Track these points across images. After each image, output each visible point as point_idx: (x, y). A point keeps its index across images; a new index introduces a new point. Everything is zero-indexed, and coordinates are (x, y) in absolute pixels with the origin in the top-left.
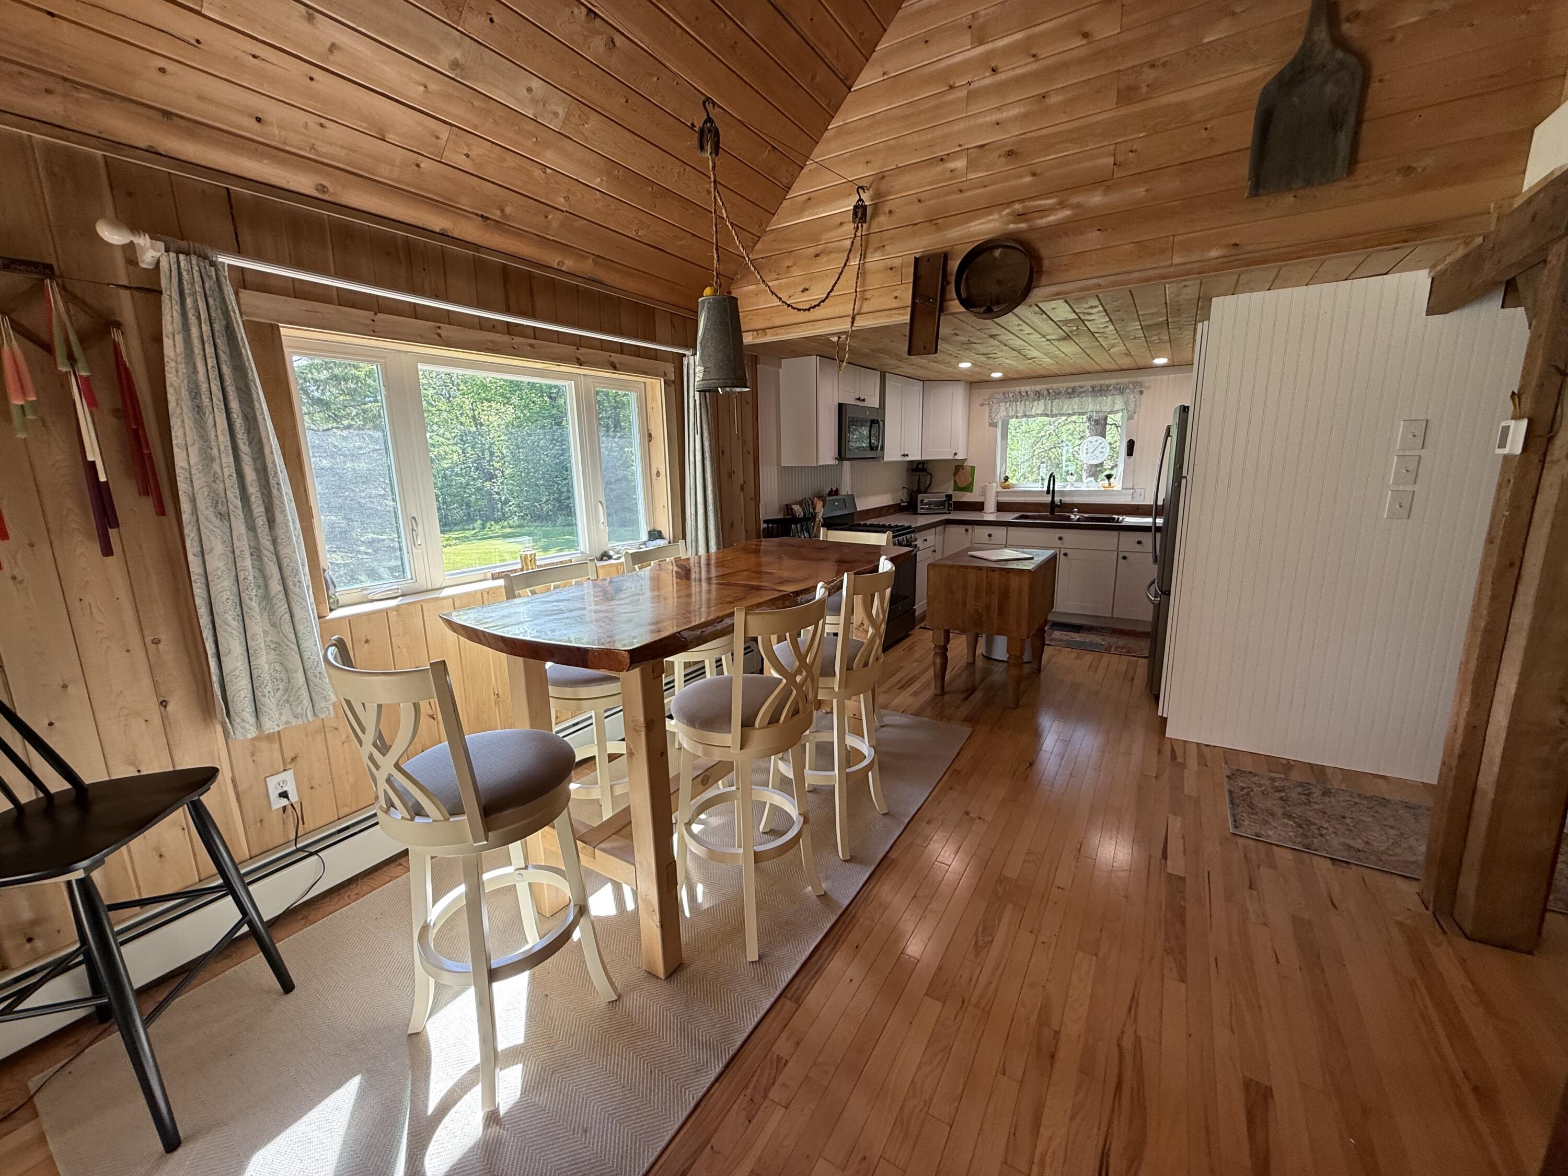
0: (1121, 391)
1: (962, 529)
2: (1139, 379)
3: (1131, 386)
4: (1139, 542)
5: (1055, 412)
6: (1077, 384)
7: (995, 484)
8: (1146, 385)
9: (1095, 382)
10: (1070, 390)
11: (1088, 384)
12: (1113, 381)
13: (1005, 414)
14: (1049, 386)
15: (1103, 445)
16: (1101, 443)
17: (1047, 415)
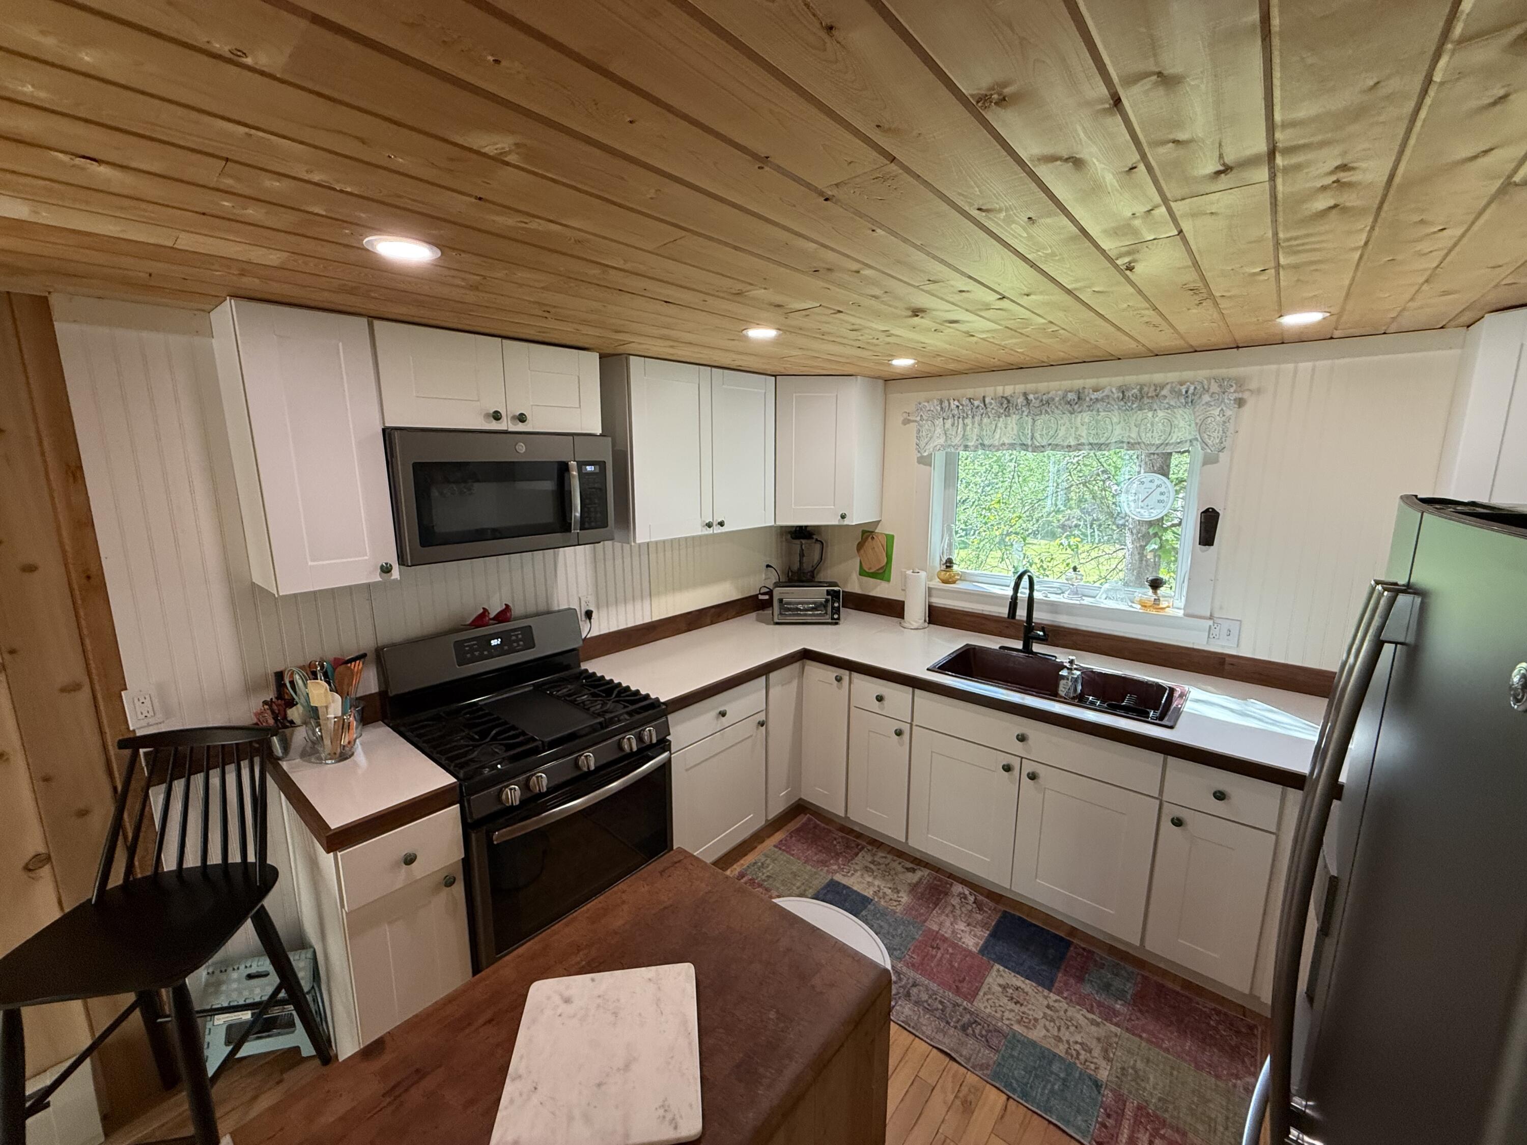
0: (1190, 399)
1: (831, 673)
2: (1234, 372)
3: (1214, 388)
5: (1040, 441)
6: (1091, 382)
7: (923, 574)
8: (1253, 385)
9: (1131, 379)
10: (1073, 396)
11: (1112, 382)
12: (1172, 377)
13: (942, 441)
14: (1030, 386)
15: (1162, 489)
16: (1158, 486)
17: (1024, 447)
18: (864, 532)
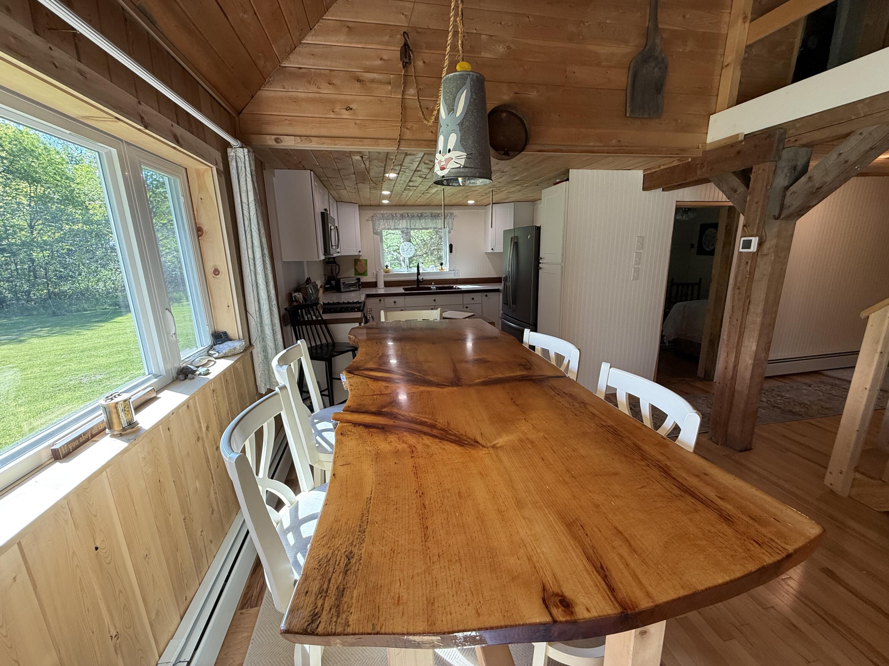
1: (377, 300)
2: (451, 211)
3: (449, 215)
4: (473, 299)
5: (412, 227)
6: (422, 212)
7: (381, 270)
10: (420, 215)
11: (428, 212)
13: (382, 227)
18: (355, 260)
